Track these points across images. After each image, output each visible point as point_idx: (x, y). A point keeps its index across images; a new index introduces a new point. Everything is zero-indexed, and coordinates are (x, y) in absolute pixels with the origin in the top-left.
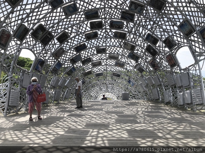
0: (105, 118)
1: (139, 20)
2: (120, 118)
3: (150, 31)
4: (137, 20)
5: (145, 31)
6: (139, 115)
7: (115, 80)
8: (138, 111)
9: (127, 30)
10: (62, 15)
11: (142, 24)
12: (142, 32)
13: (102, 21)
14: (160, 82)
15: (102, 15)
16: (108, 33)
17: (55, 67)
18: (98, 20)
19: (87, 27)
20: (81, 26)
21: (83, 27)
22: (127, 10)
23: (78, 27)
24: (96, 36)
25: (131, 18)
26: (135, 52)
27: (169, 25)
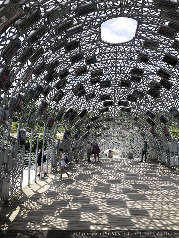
0: (117, 176)
1: (141, 101)
2: (127, 176)
3: (149, 109)
4: (139, 101)
5: (145, 108)
6: (140, 174)
7: (121, 140)
8: (140, 171)
9: (131, 106)
10: (84, 100)
11: (143, 103)
12: (143, 109)
13: (112, 101)
14: (158, 145)
15: (113, 97)
16: (116, 108)
17: (76, 134)
18: (109, 100)
19: (101, 105)
20: (96, 104)
21: (98, 105)
22: (131, 95)
23: (94, 106)
24: (107, 110)
25: (135, 100)
26: (138, 121)
27: (163, 107)
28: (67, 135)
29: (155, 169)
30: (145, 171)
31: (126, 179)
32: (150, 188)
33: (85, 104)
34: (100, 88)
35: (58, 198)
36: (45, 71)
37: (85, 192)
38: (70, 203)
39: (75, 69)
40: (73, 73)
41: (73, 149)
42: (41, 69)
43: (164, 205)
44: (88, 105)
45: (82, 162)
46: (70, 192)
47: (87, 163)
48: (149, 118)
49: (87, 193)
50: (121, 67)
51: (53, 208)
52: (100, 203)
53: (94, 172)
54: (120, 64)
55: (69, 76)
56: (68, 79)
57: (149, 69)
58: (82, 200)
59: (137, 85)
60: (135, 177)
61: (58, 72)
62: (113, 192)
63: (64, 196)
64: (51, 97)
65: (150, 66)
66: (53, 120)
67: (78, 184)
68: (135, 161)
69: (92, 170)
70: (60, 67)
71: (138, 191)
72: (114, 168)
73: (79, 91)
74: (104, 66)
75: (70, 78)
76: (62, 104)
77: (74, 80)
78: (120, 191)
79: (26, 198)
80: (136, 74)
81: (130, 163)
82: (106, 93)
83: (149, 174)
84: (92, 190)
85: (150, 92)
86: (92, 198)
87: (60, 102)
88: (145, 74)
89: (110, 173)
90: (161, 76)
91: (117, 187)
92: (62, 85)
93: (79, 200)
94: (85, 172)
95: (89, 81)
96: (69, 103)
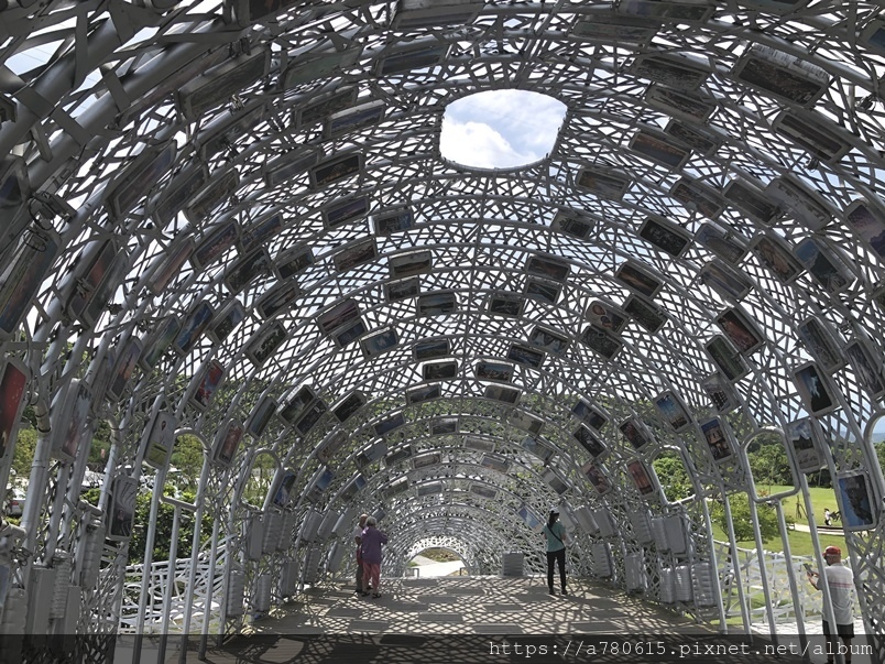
1: (555, 367)
3: (585, 395)
4: (550, 365)
5: (570, 392)
6: (560, 636)
7: (477, 506)
8: (557, 624)
9: (522, 384)
10: (357, 357)
11: (563, 375)
12: (562, 393)
13: (456, 362)
15: (458, 348)
16: (469, 387)
17: (316, 486)
18: (446, 360)
19: (414, 376)
20: (399, 373)
21: (403, 375)
22: (523, 343)
23: (390, 377)
24: (435, 393)
25: (535, 360)
26: (542, 436)
27: (631, 391)
28: (284, 491)
29: (610, 617)
30: (578, 626)
33: (358, 372)
34: (418, 316)
36: (230, 251)
39: (335, 245)
40: (328, 259)
41: (301, 545)
42: (217, 244)
44: (369, 376)
47: (354, 600)
48: (583, 428)
50: (493, 247)
54: (493, 240)
55: (309, 270)
56: (306, 280)
57: (590, 261)
59: (546, 309)
61: (273, 256)
64: (239, 343)
65: (595, 249)
66: (238, 434)
70: (282, 239)
72: (464, 618)
73: (342, 324)
74: (438, 242)
75: (315, 278)
76: (273, 372)
77: (326, 286)
80: (544, 275)
81: (517, 595)
82: (436, 335)
85: (590, 338)
87: (266, 364)
88: (575, 276)
90: (629, 284)
92: (283, 300)
95: (379, 291)
96: (300, 366)
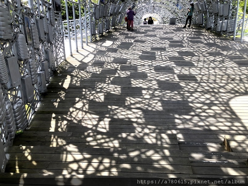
0: (161, 44)
2: (171, 44)
6: (184, 40)
7: (163, 3)
8: (184, 37)
14: (206, 8)
29: (200, 35)
30: (190, 38)
31: (171, 46)
32: (196, 54)
35: (105, 67)
37: (131, 61)
38: (118, 71)
41: (110, 15)
43: (210, 70)
45: (121, 29)
46: (116, 61)
47: (126, 31)
49: (133, 61)
51: (103, 76)
52: (148, 71)
53: (136, 40)
58: (129, 68)
60: (180, 44)
62: (159, 59)
63: (111, 65)
67: (122, 53)
68: (178, 26)
69: (133, 38)
71: (184, 58)
72: (157, 36)
78: (166, 59)
79: (73, 68)
81: (173, 30)
83: (194, 40)
84: (138, 58)
86: (138, 65)
89: (153, 40)
91: (162, 55)
93: (127, 68)
94: (127, 40)
